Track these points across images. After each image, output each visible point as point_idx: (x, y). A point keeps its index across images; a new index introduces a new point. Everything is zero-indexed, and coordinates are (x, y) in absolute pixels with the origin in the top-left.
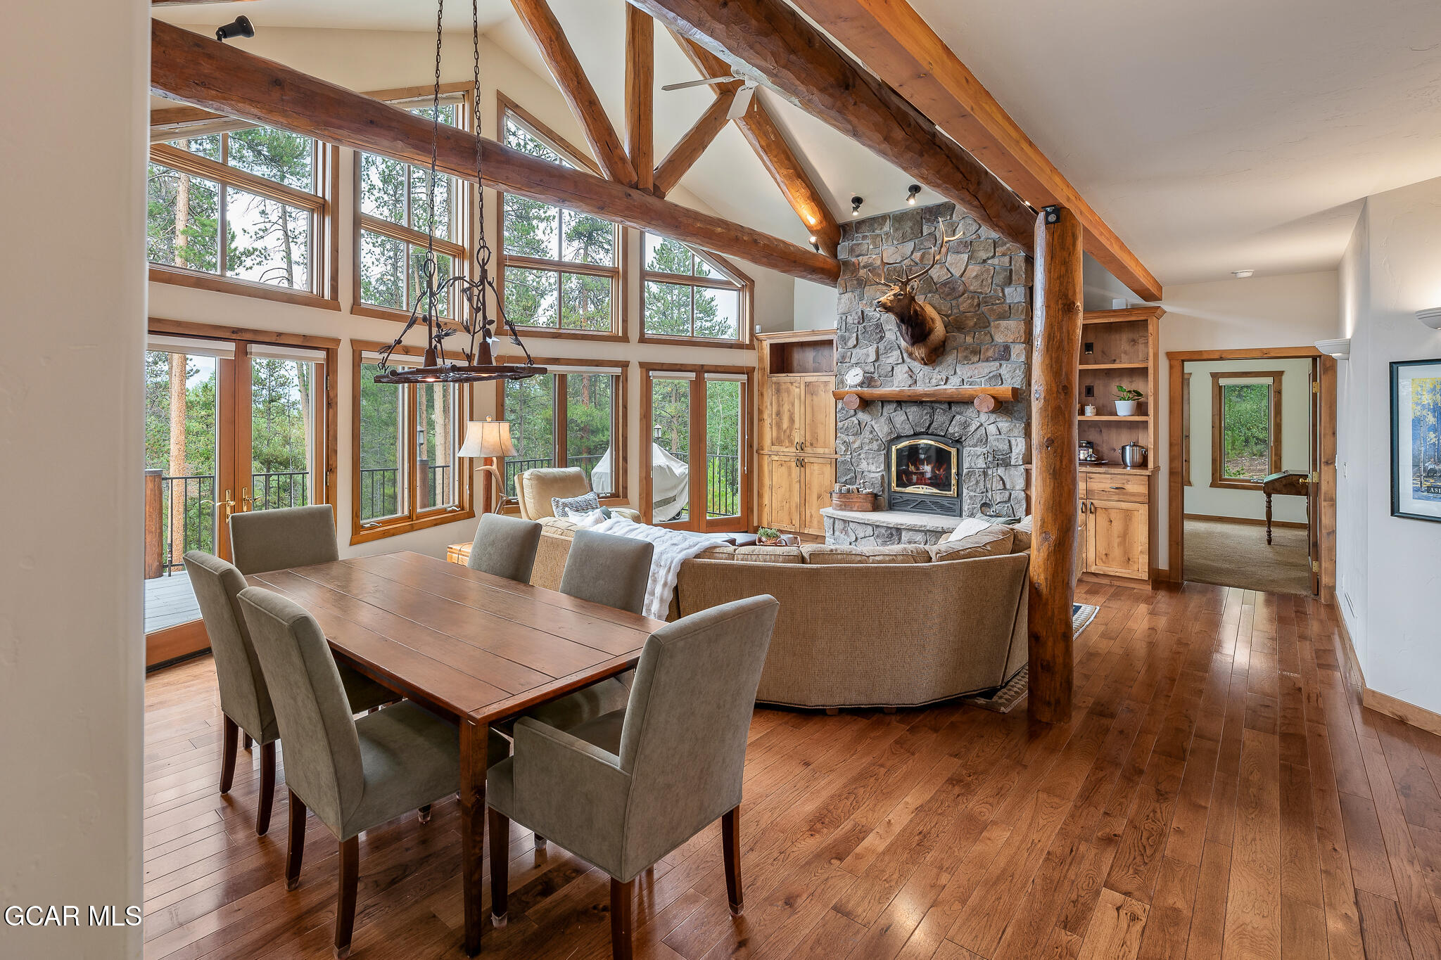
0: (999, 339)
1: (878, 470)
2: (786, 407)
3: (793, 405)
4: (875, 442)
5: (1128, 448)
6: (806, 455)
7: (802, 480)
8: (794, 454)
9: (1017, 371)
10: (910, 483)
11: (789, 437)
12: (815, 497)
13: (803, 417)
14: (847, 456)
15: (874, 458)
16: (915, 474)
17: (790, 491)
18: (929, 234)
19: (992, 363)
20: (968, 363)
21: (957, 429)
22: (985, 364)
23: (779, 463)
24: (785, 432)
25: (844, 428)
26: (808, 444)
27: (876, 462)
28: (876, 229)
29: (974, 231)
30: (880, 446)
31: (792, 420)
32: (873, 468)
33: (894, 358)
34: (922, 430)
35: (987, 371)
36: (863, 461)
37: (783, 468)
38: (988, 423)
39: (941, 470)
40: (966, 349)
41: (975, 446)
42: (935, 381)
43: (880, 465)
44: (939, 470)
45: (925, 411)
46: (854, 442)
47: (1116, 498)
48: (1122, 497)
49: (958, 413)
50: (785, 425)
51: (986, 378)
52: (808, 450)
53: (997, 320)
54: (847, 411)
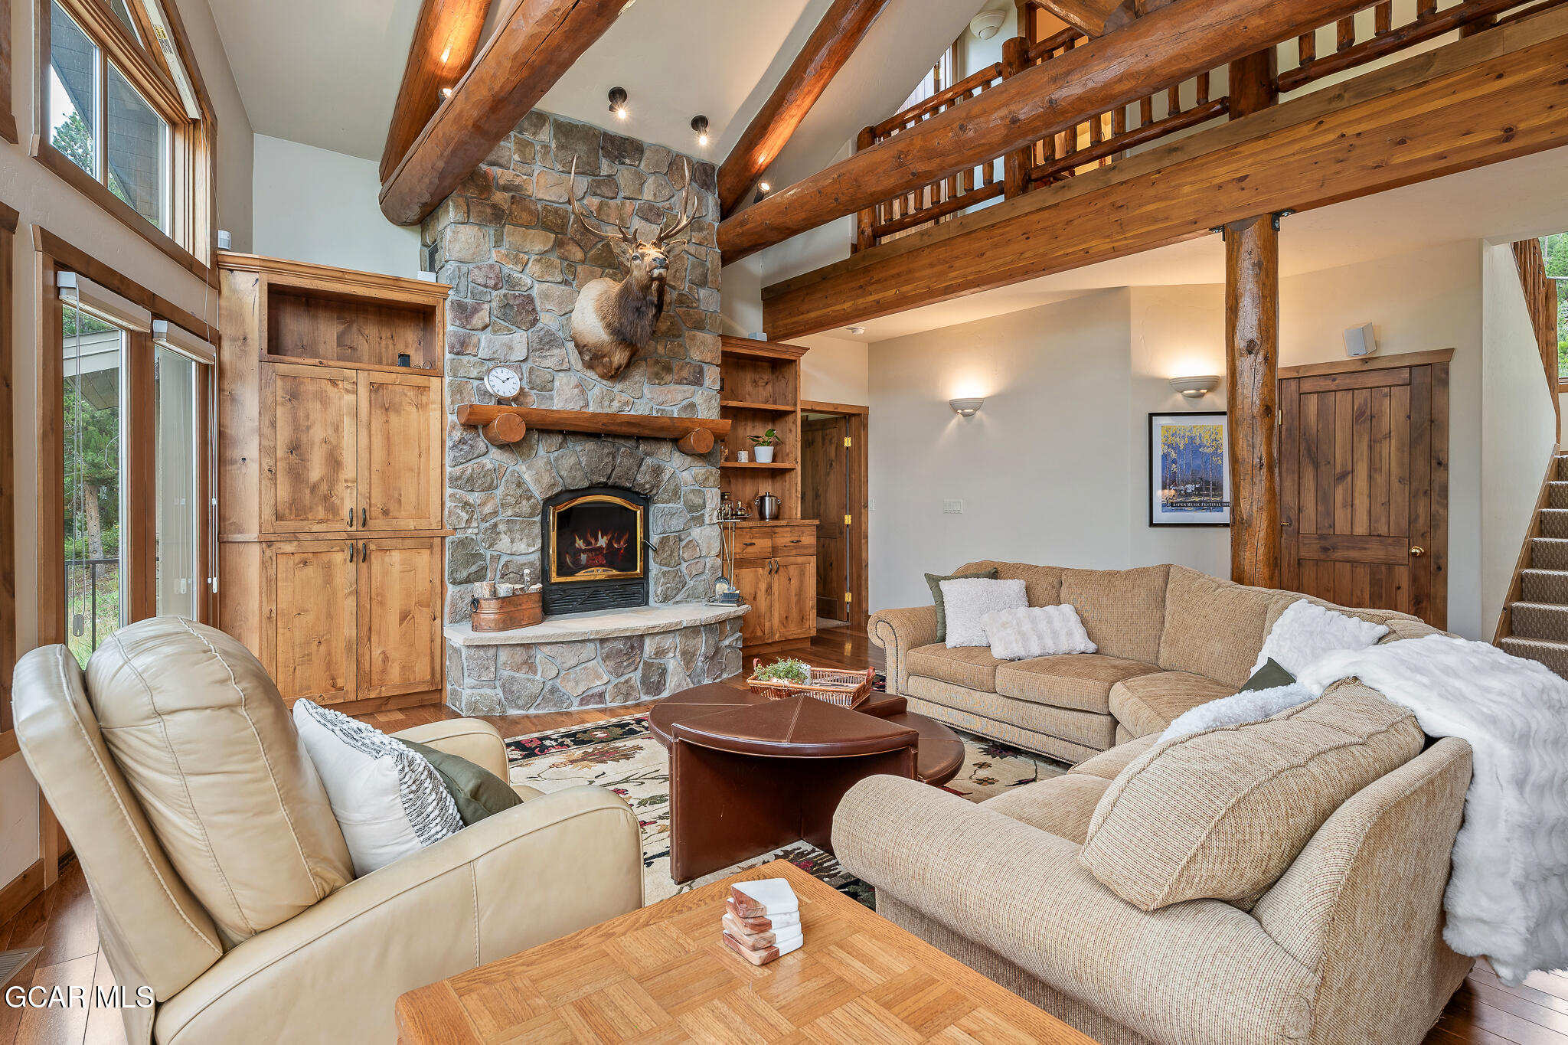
0: (696, 355)
1: (532, 549)
2: (318, 433)
3: (337, 428)
4: (524, 502)
5: (767, 499)
6: (375, 535)
7: (364, 589)
8: (344, 535)
9: (713, 401)
10: (579, 567)
11: (326, 498)
12: (394, 618)
13: (364, 455)
14: (470, 531)
15: (522, 530)
16: (584, 551)
17: (329, 616)
18: (609, 176)
19: (686, 387)
20: (659, 384)
21: (648, 478)
22: (678, 386)
23: (297, 557)
24: (314, 488)
25: (465, 477)
26: (376, 512)
27: (528, 536)
28: (526, 130)
29: (667, 197)
30: (533, 508)
31: (334, 462)
32: (522, 547)
33: (555, 359)
34: (602, 480)
35: (680, 397)
36: (503, 536)
37: (310, 570)
38: (681, 469)
39: (622, 543)
40: (657, 362)
41: (668, 502)
42: (618, 405)
43: (534, 541)
44: (619, 543)
45: (606, 451)
46: (484, 504)
47: (794, 552)
48: (799, 551)
49: (647, 454)
50: (316, 471)
51: (679, 406)
52: (378, 523)
53: (690, 329)
54: (472, 447)
